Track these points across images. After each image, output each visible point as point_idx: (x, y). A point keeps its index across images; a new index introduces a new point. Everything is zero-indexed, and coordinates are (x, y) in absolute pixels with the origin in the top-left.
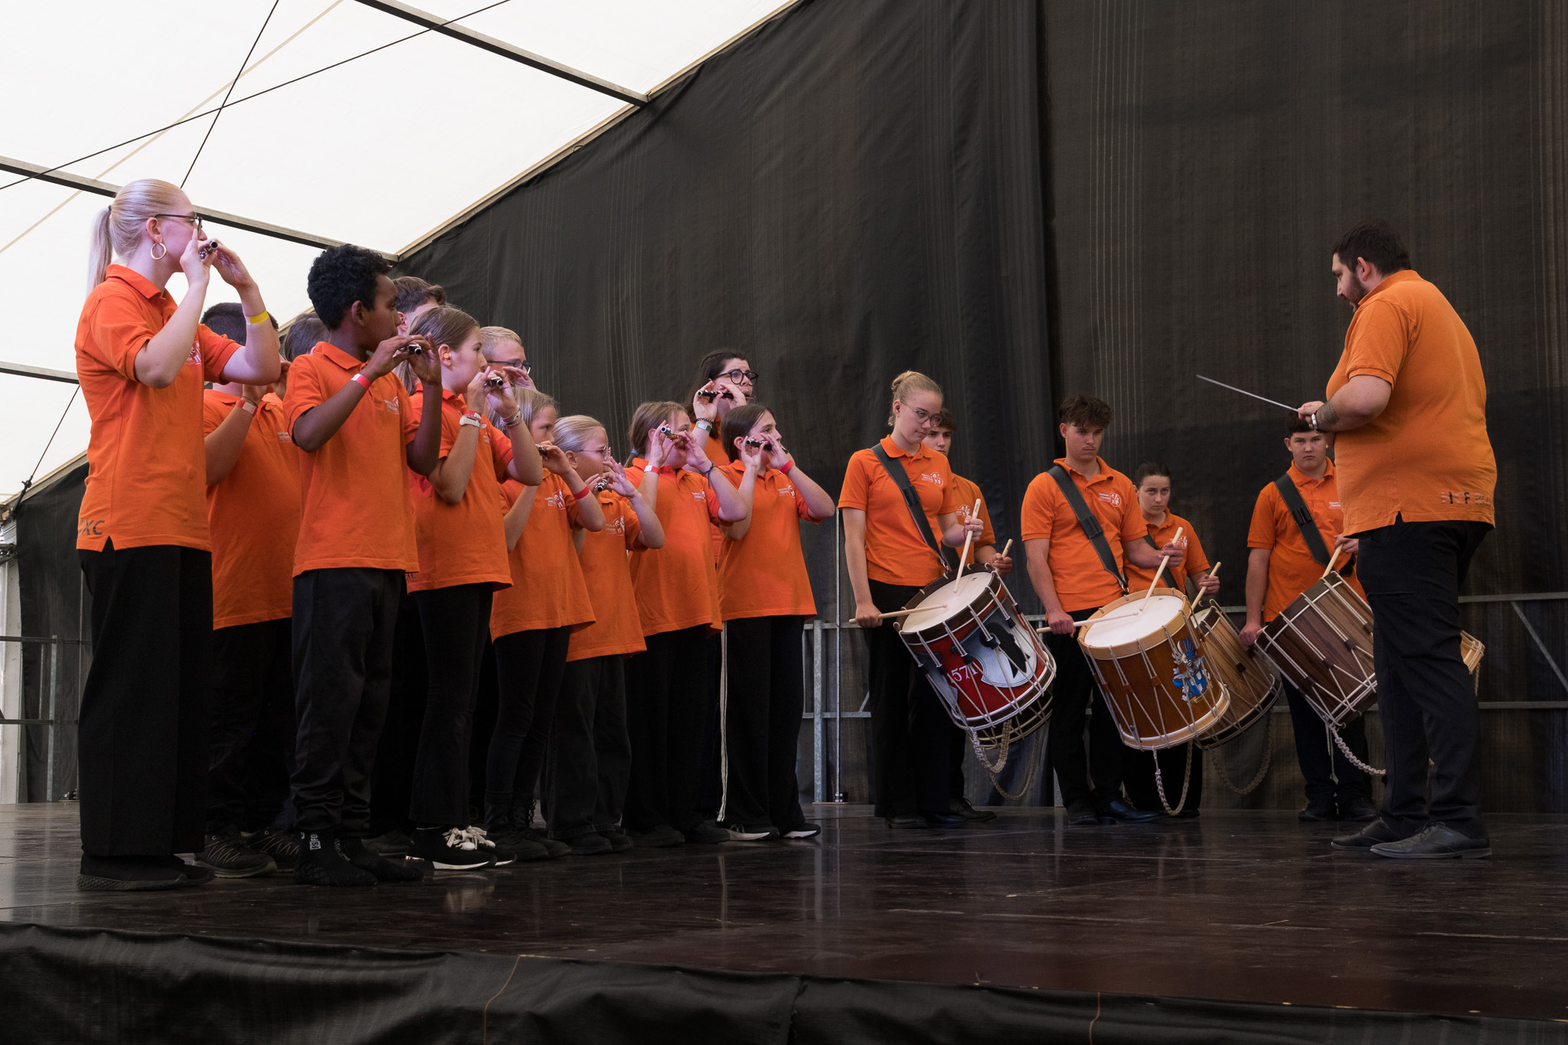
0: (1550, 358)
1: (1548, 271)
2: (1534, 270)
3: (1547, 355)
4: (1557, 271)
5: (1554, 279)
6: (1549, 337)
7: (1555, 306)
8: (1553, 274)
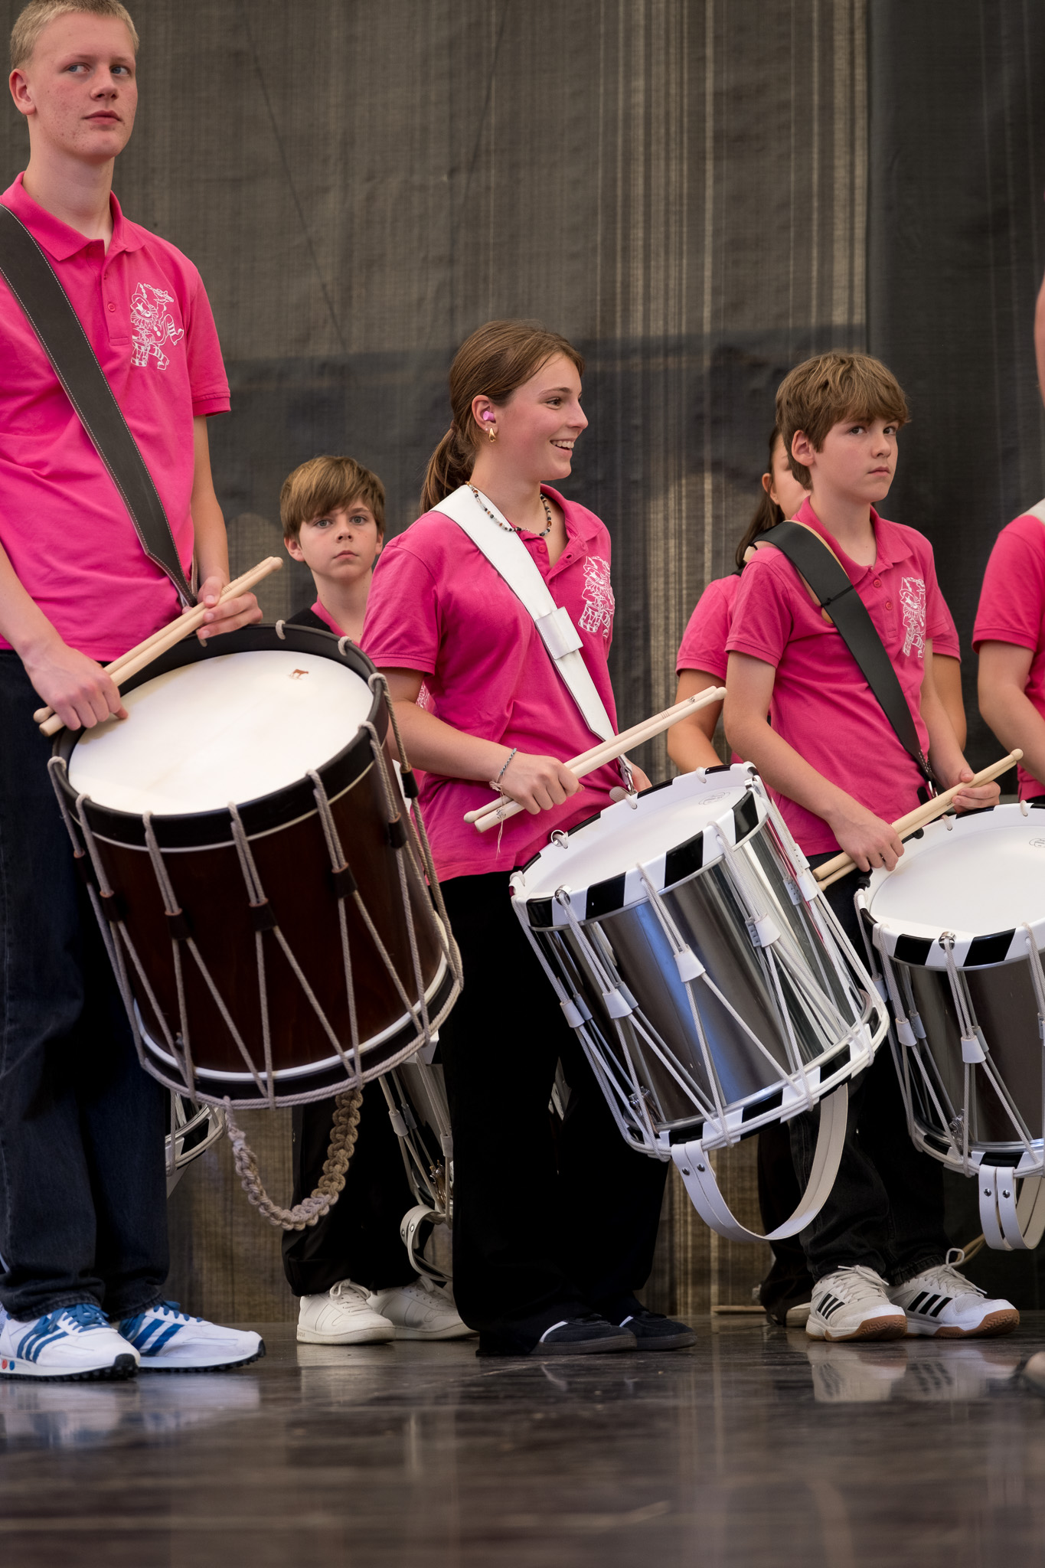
0: (626, 286)
1: (629, 93)
2: (602, 90)
3: (619, 278)
4: (648, 91)
5: (641, 111)
6: (626, 237)
7: (641, 169)
8: (639, 98)
